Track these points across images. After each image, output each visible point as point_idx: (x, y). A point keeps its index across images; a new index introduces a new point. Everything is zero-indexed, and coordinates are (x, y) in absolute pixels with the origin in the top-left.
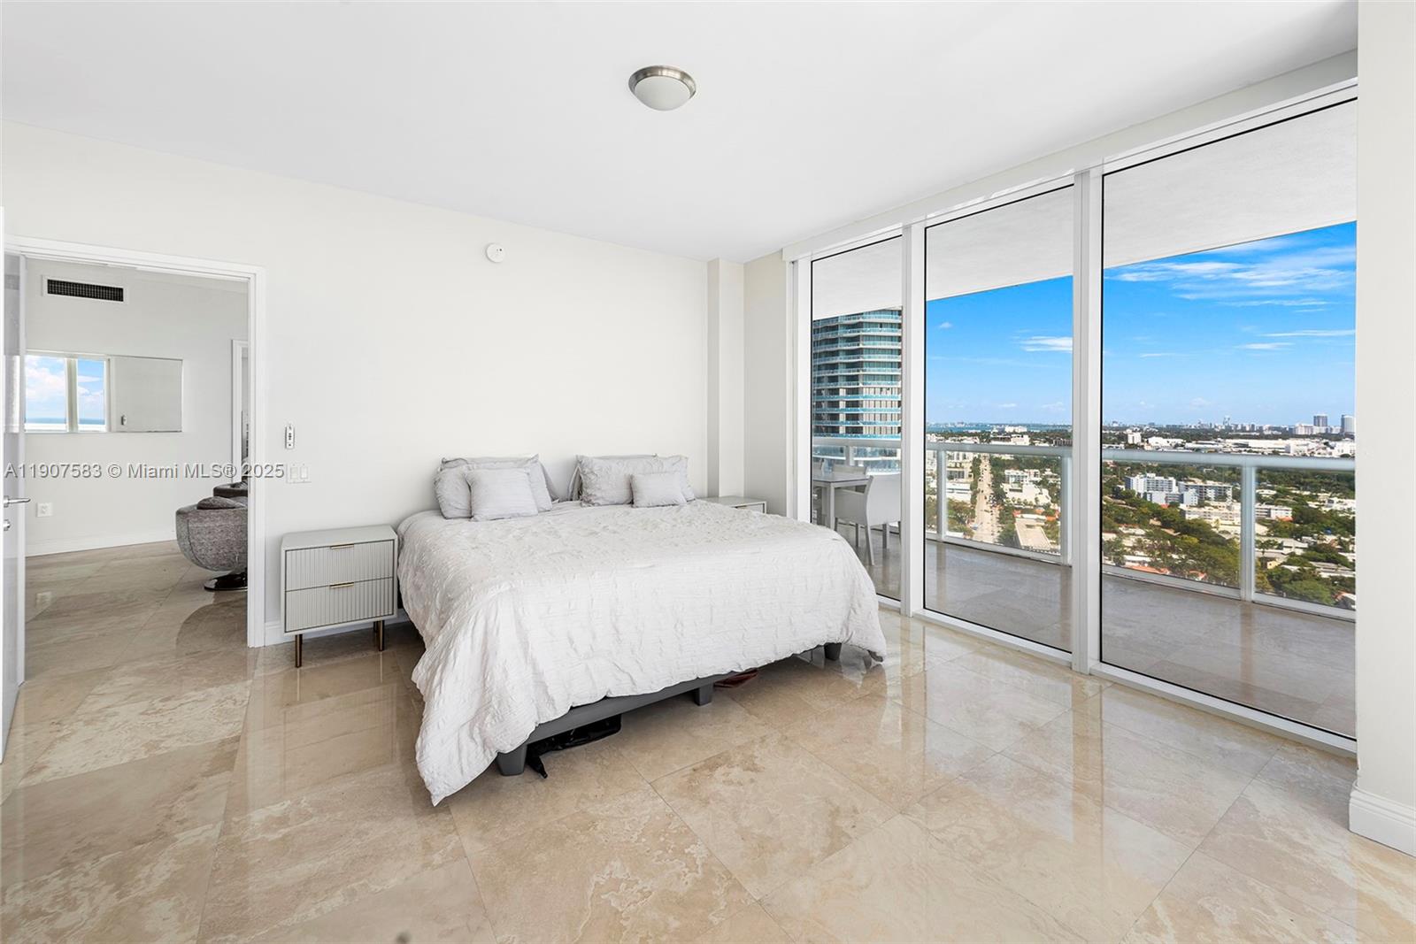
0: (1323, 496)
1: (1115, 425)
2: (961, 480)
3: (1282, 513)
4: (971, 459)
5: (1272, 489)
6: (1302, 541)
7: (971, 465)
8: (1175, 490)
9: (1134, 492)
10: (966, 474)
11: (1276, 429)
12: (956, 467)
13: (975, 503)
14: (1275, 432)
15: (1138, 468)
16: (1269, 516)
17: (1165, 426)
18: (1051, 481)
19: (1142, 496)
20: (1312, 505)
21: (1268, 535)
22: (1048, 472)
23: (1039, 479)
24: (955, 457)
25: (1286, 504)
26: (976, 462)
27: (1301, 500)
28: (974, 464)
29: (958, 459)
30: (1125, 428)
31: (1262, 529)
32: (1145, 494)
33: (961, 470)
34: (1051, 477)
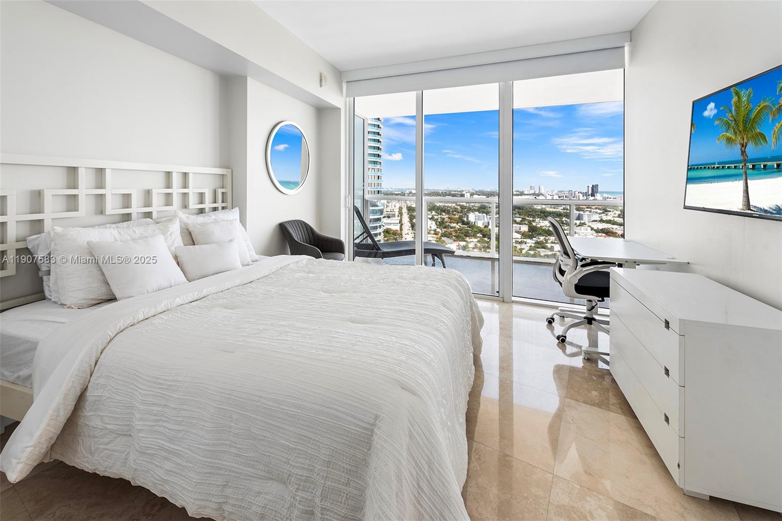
0: (537, 220)
1: (459, 190)
2: (394, 218)
3: (525, 228)
4: (398, 207)
5: (520, 217)
6: (533, 240)
7: (398, 210)
8: (486, 219)
9: (470, 221)
10: (396, 216)
11: (518, 191)
12: (391, 212)
13: (402, 230)
14: (518, 193)
15: (470, 210)
16: (520, 230)
17: (478, 190)
18: (436, 217)
19: (473, 223)
20: (534, 224)
21: (521, 238)
22: (434, 213)
23: (430, 217)
24: (390, 206)
25: (525, 224)
26: (401, 209)
27: (530, 222)
28: (399, 210)
29: (392, 207)
30: (463, 191)
31: (519, 236)
32: (475, 222)
33: (393, 213)
34: (435, 215)
